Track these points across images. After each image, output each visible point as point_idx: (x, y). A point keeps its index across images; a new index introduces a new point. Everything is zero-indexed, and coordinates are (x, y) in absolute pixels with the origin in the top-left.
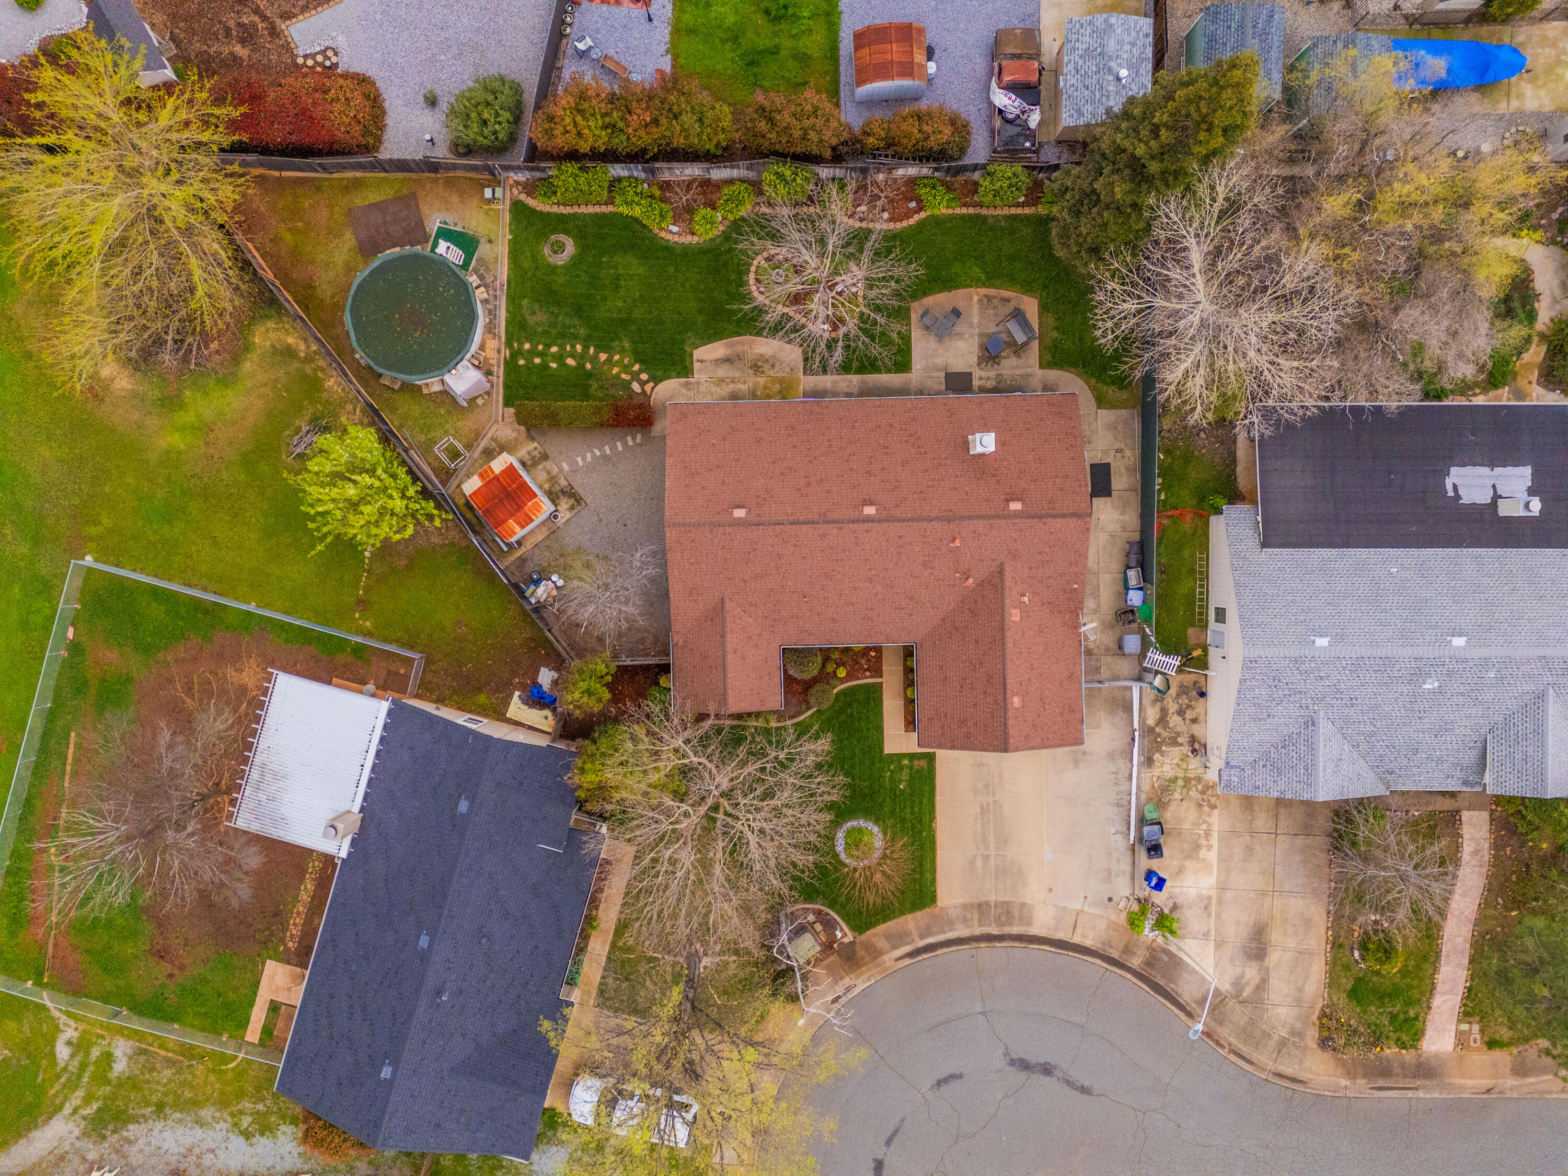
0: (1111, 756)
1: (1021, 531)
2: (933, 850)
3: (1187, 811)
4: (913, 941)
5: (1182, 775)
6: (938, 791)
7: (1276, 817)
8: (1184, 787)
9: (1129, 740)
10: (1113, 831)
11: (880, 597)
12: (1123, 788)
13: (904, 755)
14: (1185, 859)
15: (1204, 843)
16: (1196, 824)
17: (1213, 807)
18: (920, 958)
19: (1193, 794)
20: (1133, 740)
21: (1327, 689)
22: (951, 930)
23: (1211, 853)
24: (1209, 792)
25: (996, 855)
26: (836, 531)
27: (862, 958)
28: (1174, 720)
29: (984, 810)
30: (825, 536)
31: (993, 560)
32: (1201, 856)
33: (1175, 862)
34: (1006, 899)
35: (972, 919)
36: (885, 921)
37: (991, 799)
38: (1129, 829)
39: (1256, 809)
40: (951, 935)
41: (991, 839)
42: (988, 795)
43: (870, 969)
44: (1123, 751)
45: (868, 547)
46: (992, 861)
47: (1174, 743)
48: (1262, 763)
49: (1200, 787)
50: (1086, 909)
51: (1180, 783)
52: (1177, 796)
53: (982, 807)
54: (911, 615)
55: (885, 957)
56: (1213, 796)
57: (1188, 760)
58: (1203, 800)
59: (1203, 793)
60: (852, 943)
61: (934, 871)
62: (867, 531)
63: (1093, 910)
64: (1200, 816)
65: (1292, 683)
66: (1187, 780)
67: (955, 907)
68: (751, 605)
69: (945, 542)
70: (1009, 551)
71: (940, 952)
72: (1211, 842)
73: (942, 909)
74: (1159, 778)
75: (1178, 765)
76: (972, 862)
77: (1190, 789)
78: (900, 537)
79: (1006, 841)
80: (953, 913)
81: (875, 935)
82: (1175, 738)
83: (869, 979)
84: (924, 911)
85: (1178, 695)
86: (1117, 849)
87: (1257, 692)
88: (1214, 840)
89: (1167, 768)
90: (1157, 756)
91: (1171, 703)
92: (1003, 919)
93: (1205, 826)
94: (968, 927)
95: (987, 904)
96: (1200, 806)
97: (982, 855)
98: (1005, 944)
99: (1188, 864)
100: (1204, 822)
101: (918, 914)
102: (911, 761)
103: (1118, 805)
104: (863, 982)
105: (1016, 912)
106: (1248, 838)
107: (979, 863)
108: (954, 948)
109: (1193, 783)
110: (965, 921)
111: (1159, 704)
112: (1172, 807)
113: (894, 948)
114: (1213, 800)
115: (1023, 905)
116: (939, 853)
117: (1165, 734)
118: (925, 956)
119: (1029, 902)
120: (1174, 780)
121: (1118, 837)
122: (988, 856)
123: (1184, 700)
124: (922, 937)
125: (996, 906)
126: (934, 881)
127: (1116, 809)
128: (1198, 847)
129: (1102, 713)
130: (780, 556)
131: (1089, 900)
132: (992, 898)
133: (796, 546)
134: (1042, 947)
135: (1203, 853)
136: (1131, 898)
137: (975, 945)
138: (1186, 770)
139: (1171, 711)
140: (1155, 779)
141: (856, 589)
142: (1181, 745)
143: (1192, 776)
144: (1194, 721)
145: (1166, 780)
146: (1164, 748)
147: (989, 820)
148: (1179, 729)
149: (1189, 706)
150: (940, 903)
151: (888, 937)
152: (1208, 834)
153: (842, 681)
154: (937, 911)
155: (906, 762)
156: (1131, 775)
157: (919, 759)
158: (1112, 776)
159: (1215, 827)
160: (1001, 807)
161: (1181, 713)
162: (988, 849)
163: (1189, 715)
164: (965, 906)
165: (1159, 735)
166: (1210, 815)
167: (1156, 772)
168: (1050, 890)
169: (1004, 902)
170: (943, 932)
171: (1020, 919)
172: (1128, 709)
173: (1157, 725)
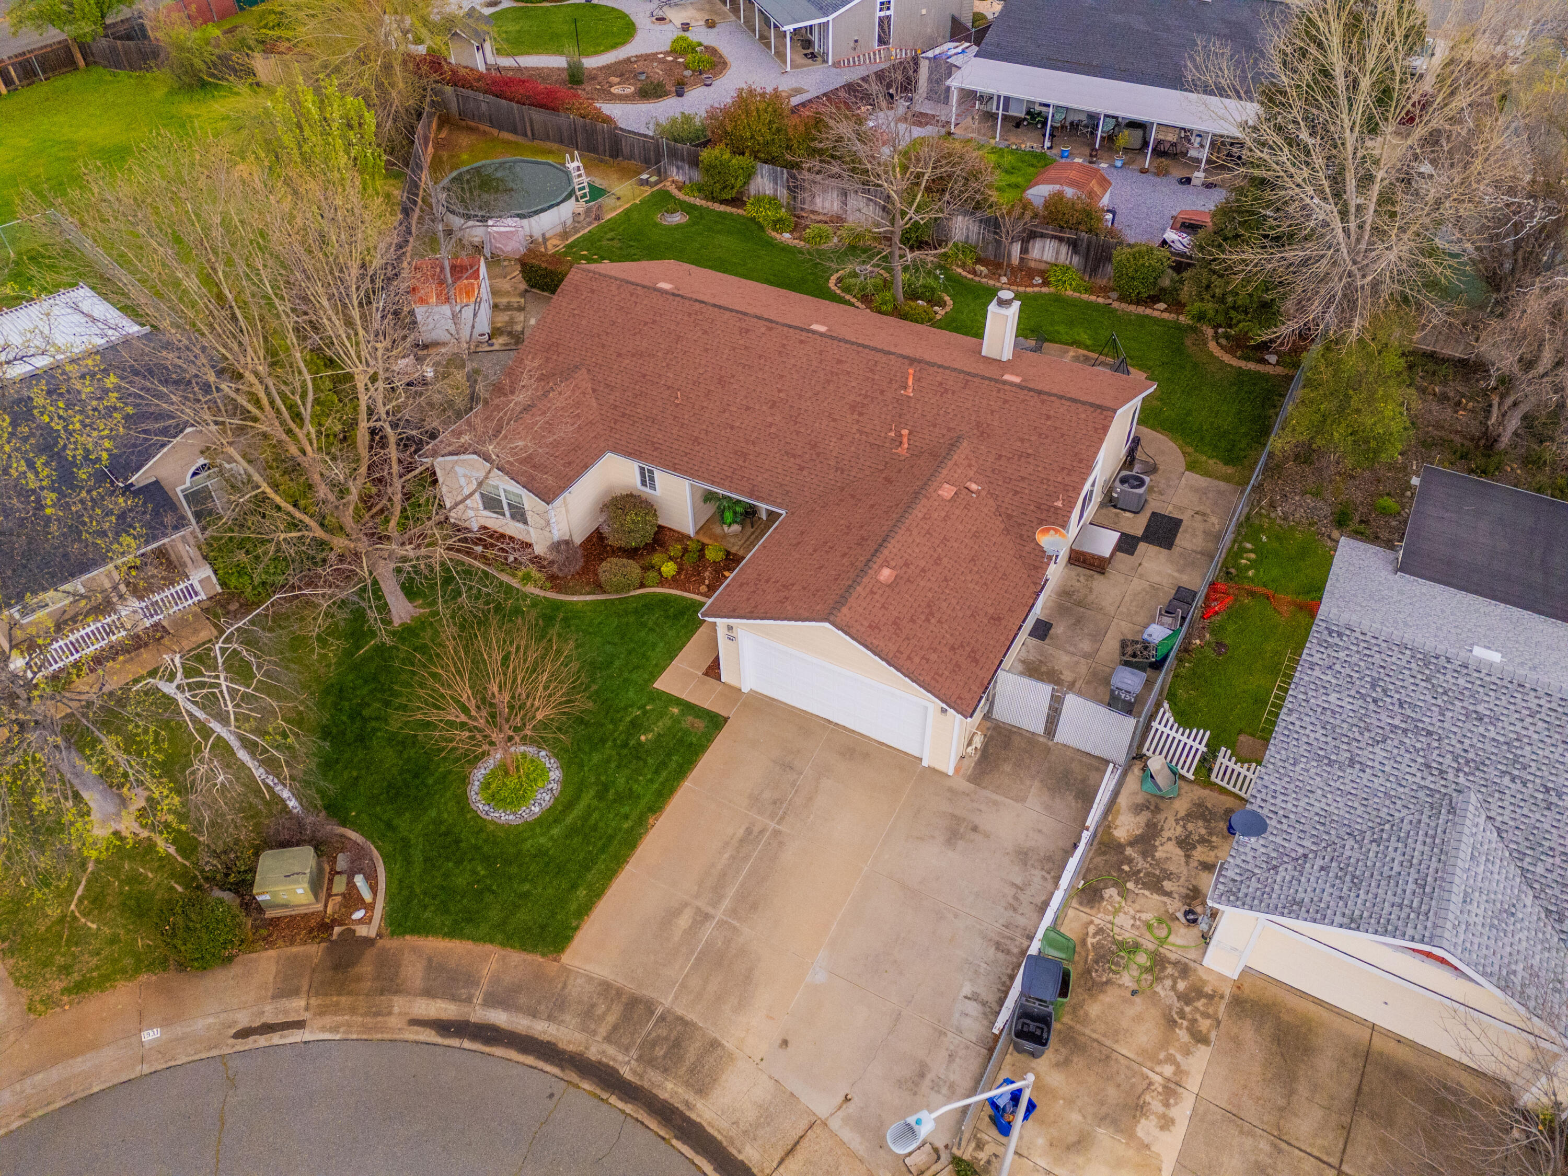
0: (1023, 856)
1: (1006, 402)
2: (619, 861)
3: (1138, 1019)
4: (469, 1000)
5: (1151, 947)
6: (695, 773)
7: (1347, 1130)
8: (1149, 970)
9: (1069, 844)
10: (967, 989)
11: (773, 430)
12: (1022, 921)
13: (678, 702)
14: (1102, 1119)
15: (1156, 1105)
16: (1151, 1057)
17: (1201, 1039)
18: (455, 1042)
19: (1163, 990)
20: (1075, 846)
21: (1489, 747)
22: (550, 1018)
23: (1165, 1136)
24: (1200, 1004)
25: (721, 923)
26: (763, 330)
27: (359, 979)
28: (1167, 850)
29: (749, 838)
30: (747, 331)
31: (949, 430)
32: (1140, 1132)
33: (1075, 1117)
34: (691, 1016)
35: (602, 1018)
36: (454, 932)
37: (773, 825)
38: (1001, 1002)
39: (1303, 1089)
40: (542, 1029)
41: (731, 891)
42: (772, 817)
43: (353, 1011)
44: (1049, 859)
45: (793, 361)
46: (709, 929)
47: (1155, 884)
48: (1319, 862)
49: (1181, 985)
50: (835, 1124)
51: (1143, 959)
52: (1127, 979)
53: (749, 831)
54: (801, 469)
55: (399, 1003)
56: (1206, 1015)
57: (1175, 925)
58: (1182, 1014)
59: (1185, 998)
60: (368, 942)
61: (596, 894)
62: (801, 342)
63: (847, 1135)
64: (1165, 1043)
65: (1413, 707)
66: (1158, 962)
67: (590, 979)
68: (608, 386)
69: (895, 386)
70: (978, 425)
71: (498, 1051)
72: (1174, 1112)
73: (564, 969)
74: (1100, 931)
75: (1149, 927)
76: (674, 913)
77: (1158, 979)
78: (840, 362)
79: (754, 907)
80: (577, 988)
81: (414, 949)
82: (1159, 880)
83: (335, 1029)
84: (529, 957)
85: (1189, 816)
86: (959, 1031)
87: (1333, 697)
88: (1182, 1111)
89: (1123, 920)
90: (1111, 892)
91: (1171, 822)
92: (660, 1052)
93: (1168, 1070)
94: (584, 1029)
95: (650, 1007)
96: (1171, 1023)
97: (699, 910)
98: (628, 1108)
99: (1102, 1133)
100: (1171, 1060)
101: (516, 957)
102: (683, 713)
103: (998, 946)
104: (323, 1029)
105: (691, 1053)
106: (1264, 1146)
107: (684, 921)
108: (530, 1060)
109: (1169, 970)
110: (588, 1014)
111: (1145, 816)
112: (1109, 997)
113: (428, 993)
114: (1204, 1025)
115: (715, 1044)
116: (629, 868)
117: (1140, 863)
118: (467, 1044)
119: (729, 1044)
120: (1135, 948)
121: (973, 1008)
122: (707, 917)
123: (1198, 828)
124: (492, 1001)
125: (662, 1018)
126: (585, 909)
127: (992, 950)
128: (1138, 1109)
129: (1037, 783)
130: (678, 339)
131: (851, 1108)
132: (666, 1001)
133: (705, 332)
134: (700, 1161)
135: (1146, 1128)
136: (945, 1157)
137: (574, 1077)
138: (1162, 941)
139: (1166, 834)
140: (1092, 929)
141: (748, 408)
142: (1169, 894)
143: (1173, 957)
144: (1208, 867)
145: (1114, 942)
146: (1130, 885)
147: (746, 858)
148: (1172, 868)
149: (1203, 841)
150: (567, 958)
151: (434, 967)
152: (1171, 1091)
153: (663, 581)
154: (551, 967)
155: (675, 711)
156: (1046, 904)
157: (697, 716)
158: (1010, 892)
159: (1193, 1083)
160: (781, 844)
161: (1185, 844)
162: (715, 904)
163: (1200, 853)
164: (606, 987)
165: (1130, 861)
166: (1187, 1053)
167: (1100, 918)
168: (785, 1043)
169: (680, 1019)
170: (534, 1014)
171: (692, 1071)
172: (1087, 797)
173: (1131, 844)
